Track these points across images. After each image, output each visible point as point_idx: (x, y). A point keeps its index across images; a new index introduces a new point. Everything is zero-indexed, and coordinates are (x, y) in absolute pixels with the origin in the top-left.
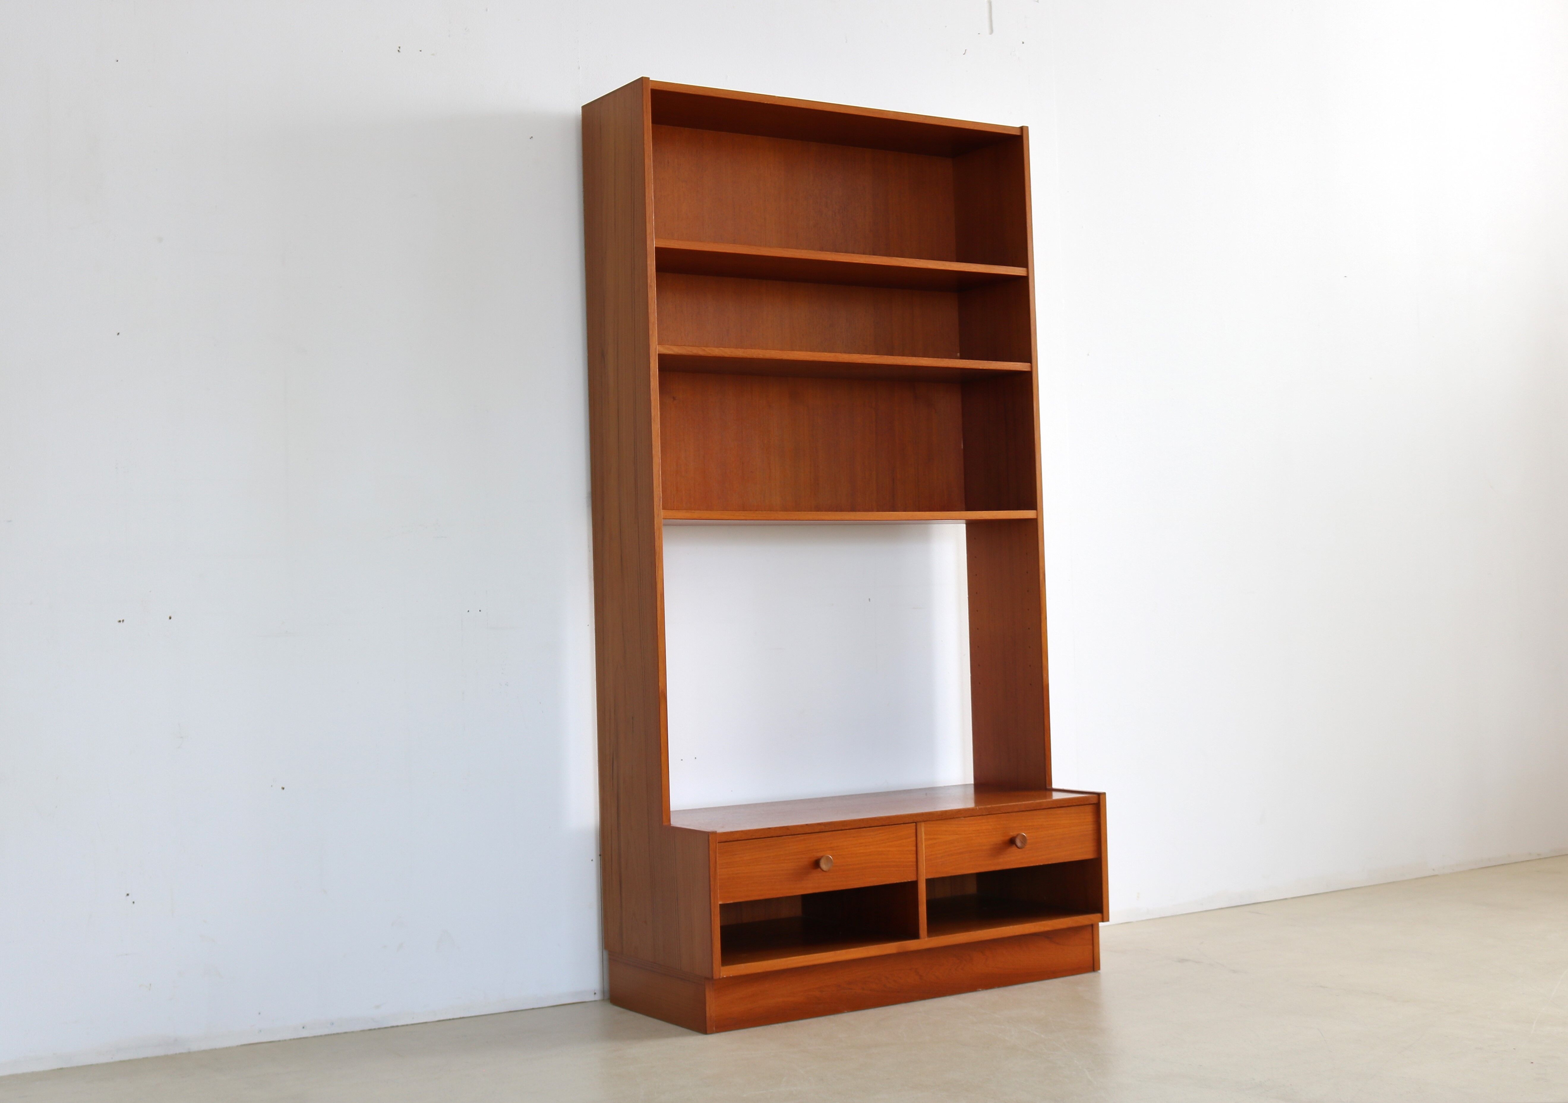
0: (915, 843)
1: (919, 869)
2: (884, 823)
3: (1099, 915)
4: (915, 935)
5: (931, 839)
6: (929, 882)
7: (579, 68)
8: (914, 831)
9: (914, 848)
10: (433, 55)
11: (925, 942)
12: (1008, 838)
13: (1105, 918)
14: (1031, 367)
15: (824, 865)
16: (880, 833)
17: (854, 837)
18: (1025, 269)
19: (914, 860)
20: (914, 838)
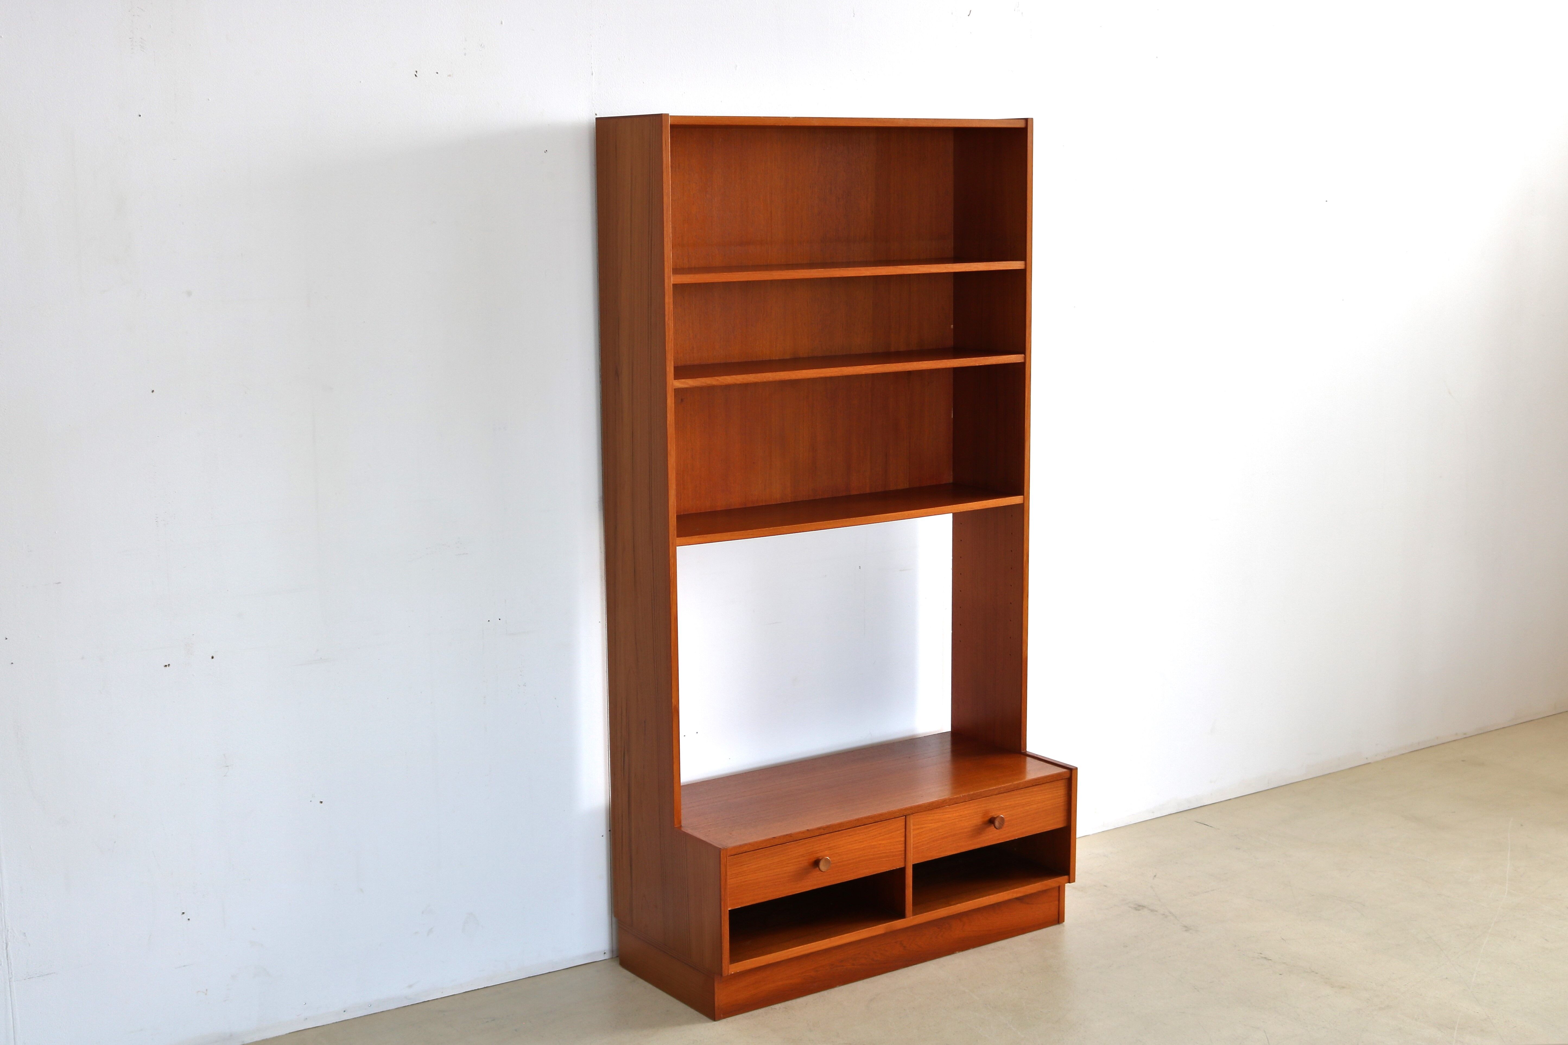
0: (904, 834)
1: (907, 857)
2: (877, 820)
3: (1066, 877)
4: (902, 915)
5: (918, 829)
6: (915, 867)
7: (592, 74)
8: (904, 823)
9: (903, 839)
10: (450, 76)
11: (911, 920)
12: (987, 819)
13: (1071, 880)
14: (1025, 358)
15: (822, 866)
16: (873, 829)
17: (849, 836)
18: (1023, 262)
19: (903, 849)
20: (904, 830)
